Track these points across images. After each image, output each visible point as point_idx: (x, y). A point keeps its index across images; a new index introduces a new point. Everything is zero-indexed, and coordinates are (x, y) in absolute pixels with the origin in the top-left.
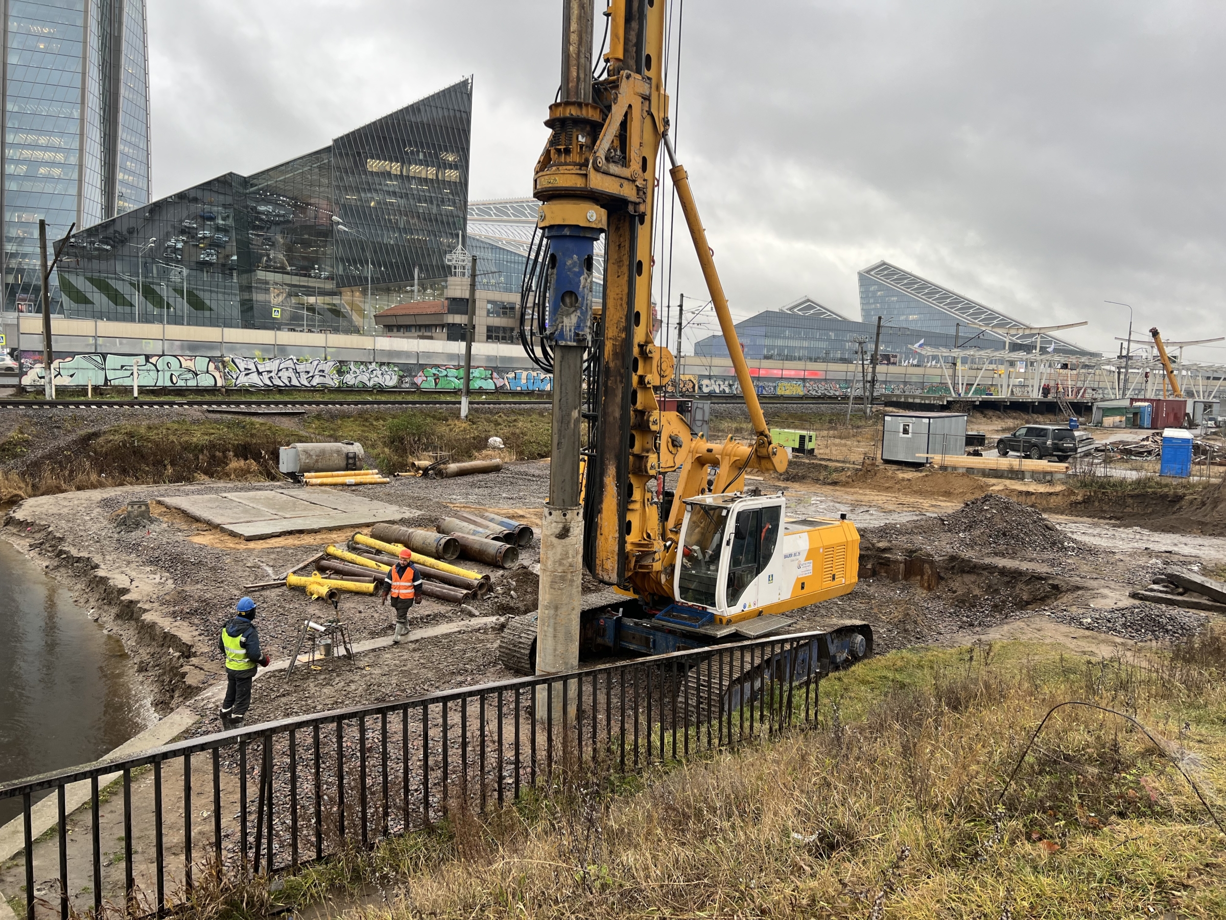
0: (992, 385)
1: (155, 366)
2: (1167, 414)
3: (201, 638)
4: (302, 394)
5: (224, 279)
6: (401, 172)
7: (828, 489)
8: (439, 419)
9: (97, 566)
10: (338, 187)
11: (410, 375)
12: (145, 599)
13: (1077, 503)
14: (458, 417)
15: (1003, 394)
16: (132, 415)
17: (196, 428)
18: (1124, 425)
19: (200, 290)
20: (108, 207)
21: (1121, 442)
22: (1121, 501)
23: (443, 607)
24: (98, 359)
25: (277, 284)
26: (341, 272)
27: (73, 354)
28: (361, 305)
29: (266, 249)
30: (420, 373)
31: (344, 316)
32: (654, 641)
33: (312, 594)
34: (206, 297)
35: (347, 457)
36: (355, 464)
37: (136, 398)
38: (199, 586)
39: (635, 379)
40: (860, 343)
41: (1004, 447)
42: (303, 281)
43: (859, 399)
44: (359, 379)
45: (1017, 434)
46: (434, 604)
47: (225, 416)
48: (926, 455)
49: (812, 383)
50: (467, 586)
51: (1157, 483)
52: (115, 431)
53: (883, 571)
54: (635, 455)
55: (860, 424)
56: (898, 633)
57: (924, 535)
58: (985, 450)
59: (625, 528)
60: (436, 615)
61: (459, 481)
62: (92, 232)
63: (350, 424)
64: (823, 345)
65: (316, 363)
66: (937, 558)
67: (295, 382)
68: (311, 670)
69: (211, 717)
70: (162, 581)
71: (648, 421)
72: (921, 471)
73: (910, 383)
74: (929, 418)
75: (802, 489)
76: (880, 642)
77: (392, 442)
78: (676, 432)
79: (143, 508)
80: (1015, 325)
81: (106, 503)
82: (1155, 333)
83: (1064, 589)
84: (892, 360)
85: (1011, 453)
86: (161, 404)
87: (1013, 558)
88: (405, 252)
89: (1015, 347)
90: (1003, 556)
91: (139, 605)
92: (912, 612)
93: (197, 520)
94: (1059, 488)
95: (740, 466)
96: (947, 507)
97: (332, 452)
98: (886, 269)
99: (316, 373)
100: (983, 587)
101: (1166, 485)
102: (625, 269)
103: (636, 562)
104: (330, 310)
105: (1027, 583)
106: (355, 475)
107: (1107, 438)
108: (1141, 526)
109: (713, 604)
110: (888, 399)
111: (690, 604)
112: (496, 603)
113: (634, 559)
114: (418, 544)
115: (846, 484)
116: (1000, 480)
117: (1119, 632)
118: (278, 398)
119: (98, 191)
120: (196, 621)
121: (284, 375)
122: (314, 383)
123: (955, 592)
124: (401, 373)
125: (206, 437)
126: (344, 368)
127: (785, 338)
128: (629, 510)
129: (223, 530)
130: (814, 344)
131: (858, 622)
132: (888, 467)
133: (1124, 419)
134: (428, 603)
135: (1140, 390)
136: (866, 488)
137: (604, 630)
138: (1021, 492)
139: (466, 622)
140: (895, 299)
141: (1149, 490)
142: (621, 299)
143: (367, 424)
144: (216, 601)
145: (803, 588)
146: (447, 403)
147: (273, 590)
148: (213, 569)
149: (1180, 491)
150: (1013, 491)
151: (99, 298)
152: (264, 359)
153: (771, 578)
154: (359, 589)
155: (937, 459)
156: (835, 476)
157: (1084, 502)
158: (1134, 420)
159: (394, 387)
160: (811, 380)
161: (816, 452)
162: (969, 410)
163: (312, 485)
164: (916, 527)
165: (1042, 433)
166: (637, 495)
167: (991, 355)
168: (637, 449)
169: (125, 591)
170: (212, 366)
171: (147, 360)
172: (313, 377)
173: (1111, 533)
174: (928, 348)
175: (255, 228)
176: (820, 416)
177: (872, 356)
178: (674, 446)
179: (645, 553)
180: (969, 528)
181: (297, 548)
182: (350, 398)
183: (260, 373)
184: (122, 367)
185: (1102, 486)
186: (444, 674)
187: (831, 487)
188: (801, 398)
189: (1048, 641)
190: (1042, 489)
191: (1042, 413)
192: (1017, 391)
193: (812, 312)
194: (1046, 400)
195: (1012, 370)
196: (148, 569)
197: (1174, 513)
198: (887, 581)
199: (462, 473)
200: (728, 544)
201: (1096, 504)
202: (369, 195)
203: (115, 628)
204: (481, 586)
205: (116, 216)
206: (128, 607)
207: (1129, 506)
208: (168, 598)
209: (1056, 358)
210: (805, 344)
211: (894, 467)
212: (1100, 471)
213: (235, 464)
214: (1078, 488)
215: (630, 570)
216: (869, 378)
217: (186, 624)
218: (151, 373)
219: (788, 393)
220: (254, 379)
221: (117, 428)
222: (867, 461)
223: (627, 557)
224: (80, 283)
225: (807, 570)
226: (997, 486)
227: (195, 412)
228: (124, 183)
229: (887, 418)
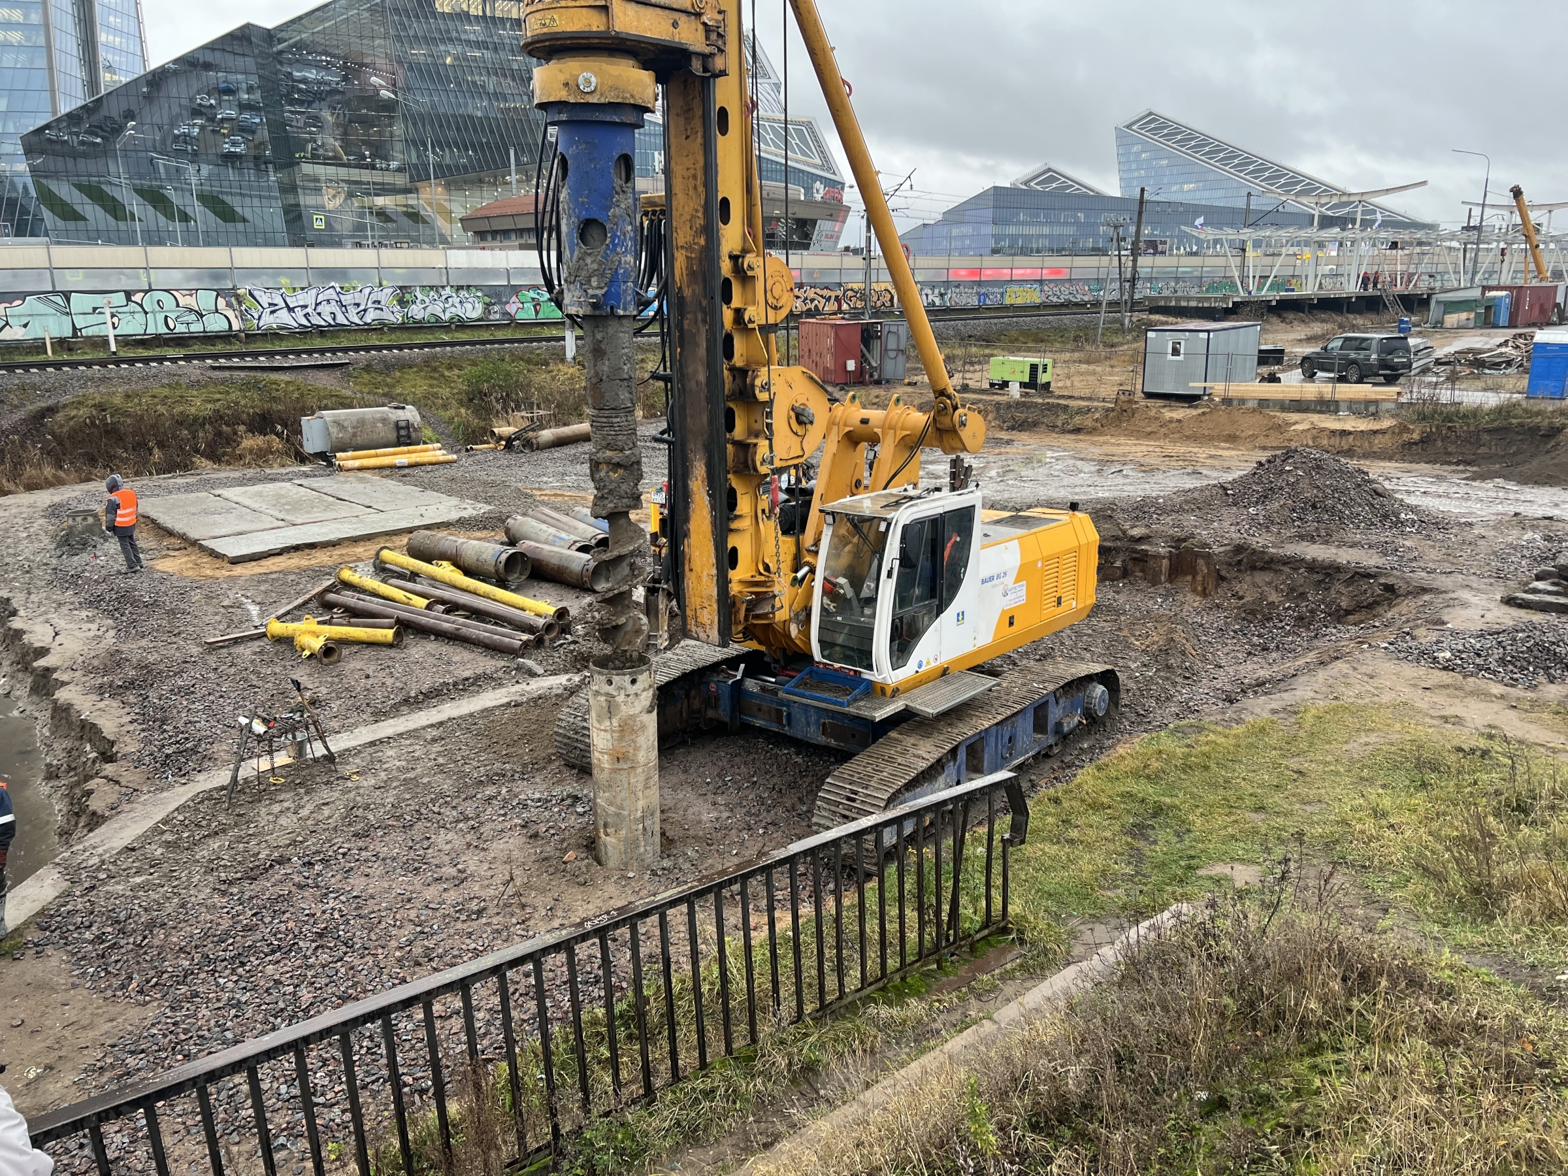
0: (1293, 276)
1: (141, 306)
2: (1531, 306)
3: (131, 728)
4: (352, 336)
5: (258, 177)
6: (484, 11)
7: (1068, 440)
8: (536, 364)
9: (14, 613)
10: (399, 38)
11: (500, 302)
12: (66, 665)
13: (1411, 444)
14: (563, 360)
15: (1309, 290)
16: (104, 380)
17: (195, 393)
18: (1472, 324)
19: (227, 193)
20: (92, 83)
21: (1470, 351)
22: (1473, 438)
23: (493, 662)
24: (59, 300)
25: (331, 181)
26: (414, 160)
27: (23, 296)
28: (446, 204)
29: (310, 133)
30: (514, 299)
31: (425, 222)
32: (789, 715)
33: (304, 650)
34: (235, 203)
35: (397, 426)
36: (409, 437)
37: (114, 353)
38: (143, 643)
39: (728, 315)
40: (1116, 227)
41: (1310, 367)
42: (366, 175)
43: (1114, 305)
44: (429, 310)
45: (1330, 346)
46: (480, 658)
47: (236, 373)
48: (1203, 385)
49: (1052, 285)
50: (529, 628)
51: (1526, 411)
52: (80, 403)
53: (1137, 569)
54: (736, 443)
55: (1116, 340)
56: (1158, 670)
57: (1197, 512)
58: (1284, 371)
59: (727, 559)
60: (477, 678)
61: (556, 455)
62: (73, 118)
63: (412, 376)
64: (1070, 231)
65: (367, 291)
66: (1216, 549)
67: (341, 319)
68: (269, 785)
69: (87, 885)
70: (100, 633)
71: (753, 386)
72: (1196, 407)
73: (1184, 280)
74: (1208, 331)
75: (1031, 441)
76: (1132, 685)
77: (471, 400)
78: (802, 400)
79: (90, 520)
80: (1325, 191)
81: (54, 511)
82: (1517, 193)
83: (1402, 591)
84: (1160, 248)
85: (1320, 374)
86: (146, 361)
87: (1326, 542)
88: (498, 126)
89: (1327, 222)
90: (1312, 540)
91: (55, 676)
92: (1179, 637)
93: (170, 533)
94: (1386, 423)
95: (912, 444)
96: (1232, 457)
97: (374, 421)
98: (1153, 120)
99: (369, 305)
100: (1282, 591)
101: (1538, 413)
102: (697, 123)
103: (747, 610)
104: (407, 214)
105: (1349, 582)
106: (409, 452)
107: (1450, 345)
108: (1506, 478)
109: (870, 667)
110: (1154, 304)
111: (837, 665)
112: (572, 652)
113: (744, 605)
114: (470, 561)
115: (1092, 431)
116: (1304, 416)
117: (1495, 673)
118: (318, 343)
119: (75, 61)
120: (132, 699)
121: (325, 309)
122: (368, 318)
123: (1241, 598)
124: (487, 300)
125: (209, 406)
126: (407, 297)
127: (1019, 223)
128: (732, 530)
129: (203, 549)
130: (1057, 230)
131: (1098, 668)
132: (1151, 403)
133: (1472, 315)
134: (473, 656)
135: (1491, 273)
136: (1119, 435)
137: (717, 699)
138: (1333, 432)
139: (523, 686)
140: (1165, 162)
141: (1514, 421)
142: (695, 177)
143: (437, 375)
144: (162, 666)
145: (1011, 624)
146: (548, 340)
147: (250, 644)
148: (172, 612)
149: (1558, 421)
150: (1322, 430)
151: (93, 212)
152: (294, 289)
153: (960, 616)
154: (372, 639)
155: (1218, 388)
156: (1077, 420)
157: (1422, 441)
158: (1487, 318)
159: (479, 320)
160: (1050, 281)
161: (1052, 385)
162: (1262, 314)
163: (348, 470)
164: (1187, 502)
165: (1361, 345)
166: (744, 505)
167: (1294, 235)
168: (739, 432)
169: (43, 652)
170: (221, 303)
171: (129, 299)
172: (365, 310)
173: (1462, 490)
174: (1209, 230)
175: (292, 102)
176: (1060, 331)
177: (1133, 244)
178: (800, 422)
179: (762, 596)
180: (1264, 498)
181: (302, 571)
182: (420, 339)
183: (291, 310)
184: (95, 309)
185: (1448, 418)
186: (466, 785)
187: (1073, 437)
188: (1038, 307)
189: (1386, 698)
190: (1363, 425)
191: (1360, 312)
192: (1327, 283)
193: (1054, 185)
194: (1366, 294)
195: (1320, 254)
196: (84, 614)
197: (1547, 452)
198: (1143, 585)
199: (560, 443)
200: (890, 575)
201: (1439, 443)
202: (442, 48)
203: (29, 708)
204: (549, 628)
205: (103, 92)
206: (44, 676)
207: (1484, 445)
208: (96, 662)
209: (1383, 235)
210: (1046, 230)
211: (1160, 403)
212: (1445, 396)
213: (250, 442)
214: (1413, 422)
215: (738, 623)
216: (1129, 276)
217: (115, 704)
218: (136, 316)
219: (1019, 301)
220: (284, 317)
221: (81, 399)
222: (1122, 397)
223: (734, 604)
224: (64, 190)
225: (1018, 596)
226: (1302, 423)
227: (194, 370)
228: (107, 46)
229: (1150, 334)
